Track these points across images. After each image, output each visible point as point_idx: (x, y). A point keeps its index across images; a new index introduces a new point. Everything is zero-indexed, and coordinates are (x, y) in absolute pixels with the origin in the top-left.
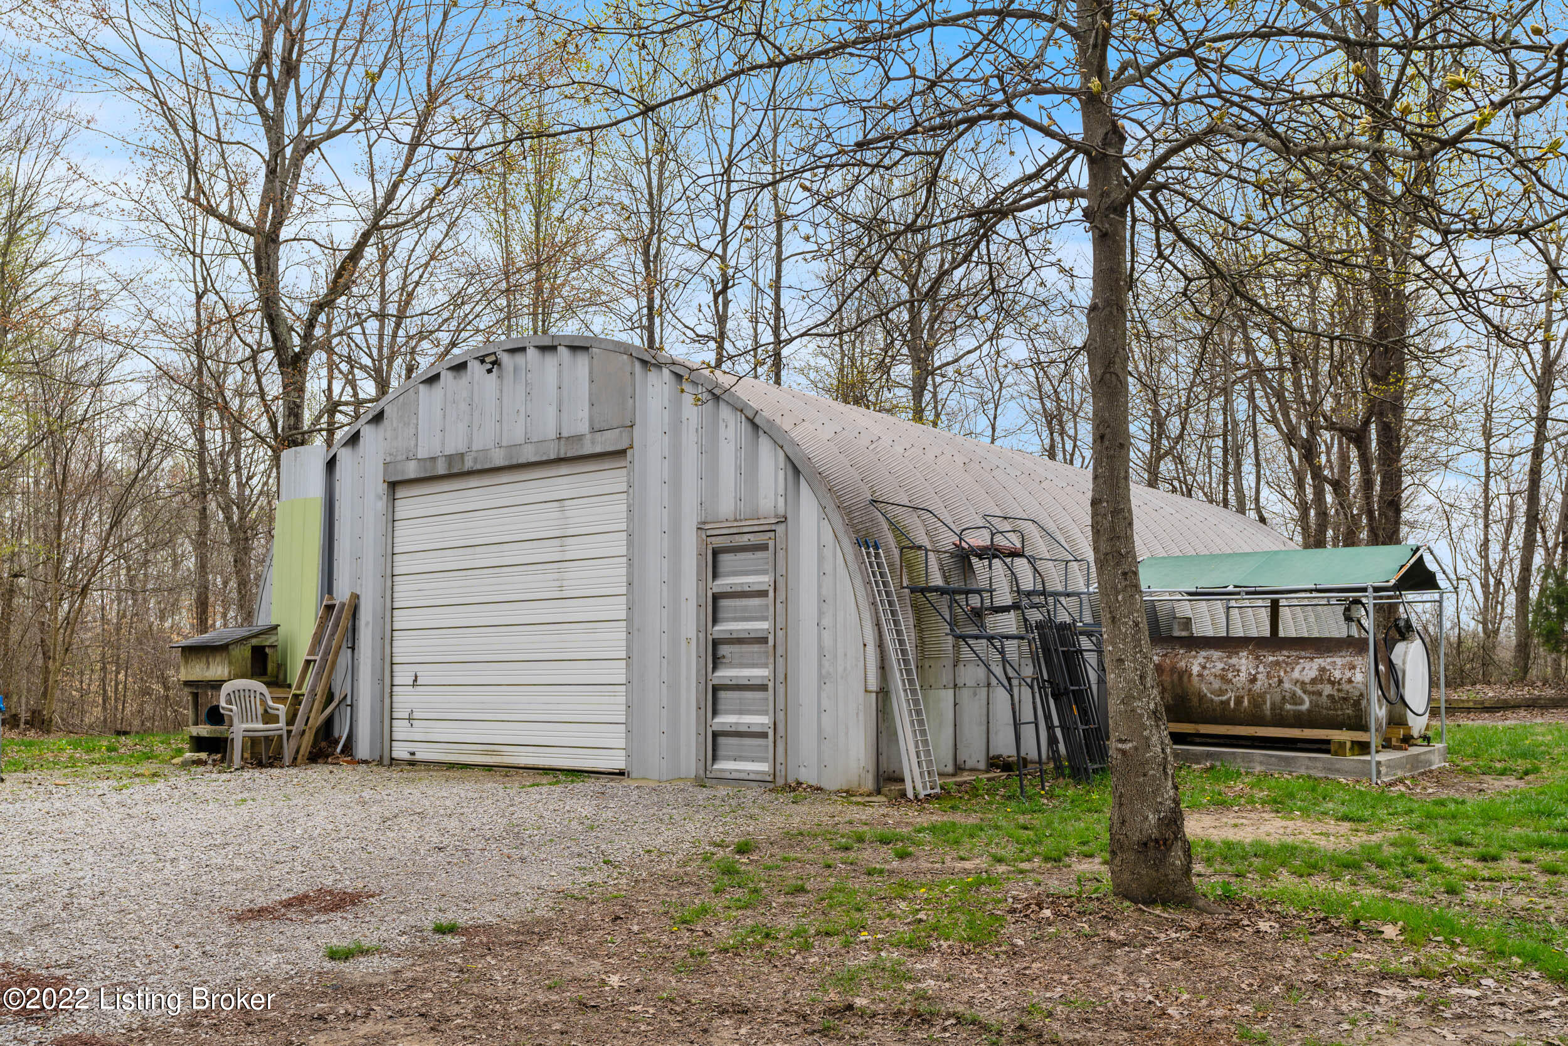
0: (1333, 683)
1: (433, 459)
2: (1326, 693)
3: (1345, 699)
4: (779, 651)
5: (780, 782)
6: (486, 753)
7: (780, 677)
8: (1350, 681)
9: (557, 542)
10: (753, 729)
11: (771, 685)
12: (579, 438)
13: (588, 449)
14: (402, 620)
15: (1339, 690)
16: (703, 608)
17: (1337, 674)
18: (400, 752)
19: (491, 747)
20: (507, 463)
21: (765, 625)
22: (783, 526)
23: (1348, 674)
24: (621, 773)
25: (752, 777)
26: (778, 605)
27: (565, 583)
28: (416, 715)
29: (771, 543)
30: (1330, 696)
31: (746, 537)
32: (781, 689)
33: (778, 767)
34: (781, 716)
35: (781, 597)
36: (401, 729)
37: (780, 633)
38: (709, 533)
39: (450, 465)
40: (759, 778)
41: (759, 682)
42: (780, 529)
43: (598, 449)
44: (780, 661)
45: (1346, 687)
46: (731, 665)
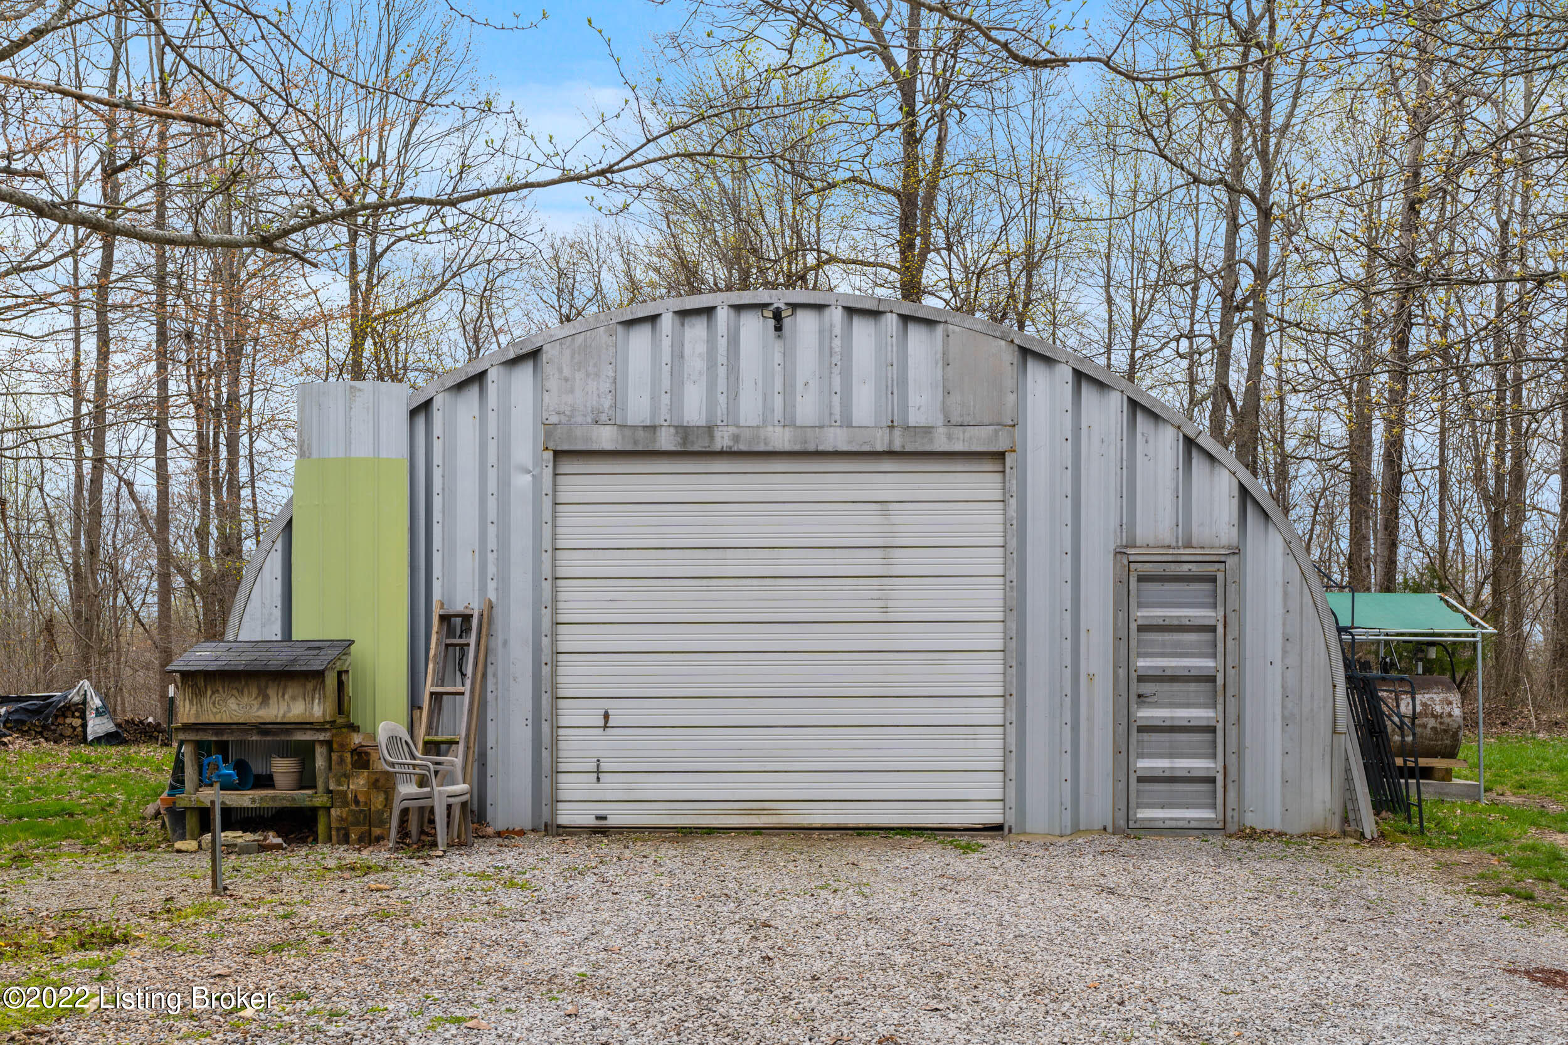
0: (1433, 715)
1: (653, 428)
2: (1430, 726)
3: (1445, 731)
4: (1231, 691)
5: (1232, 828)
6: (749, 812)
7: (1232, 717)
8: (1450, 715)
9: (878, 553)
10: (1194, 774)
11: (1220, 726)
12: (928, 430)
13: (941, 444)
14: (569, 639)
15: (1441, 723)
16: (1124, 643)
17: (1438, 709)
18: (568, 816)
19: (760, 804)
20: (797, 448)
21: (1209, 663)
22: (1236, 558)
23: (1448, 709)
24: (998, 828)
25: (1193, 824)
26: (1230, 642)
27: (890, 603)
28: (604, 766)
29: (1220, 576)
30: (1434, 729)
31: (1186, 567)
32: (1233, 732)
33: (1229, 813)
34: (1232, 760)
35: (1232, 633)
36: (572, 786)
37: (1231, 672)
38: (1132, 558)
39: (685, 440)
40: (1203, 825)
41: (1204, 723)
42: (1231, 561)
43: (959, 447)
44: (1232, 703)
45: (1447, 720)
46: (1157, 705)
